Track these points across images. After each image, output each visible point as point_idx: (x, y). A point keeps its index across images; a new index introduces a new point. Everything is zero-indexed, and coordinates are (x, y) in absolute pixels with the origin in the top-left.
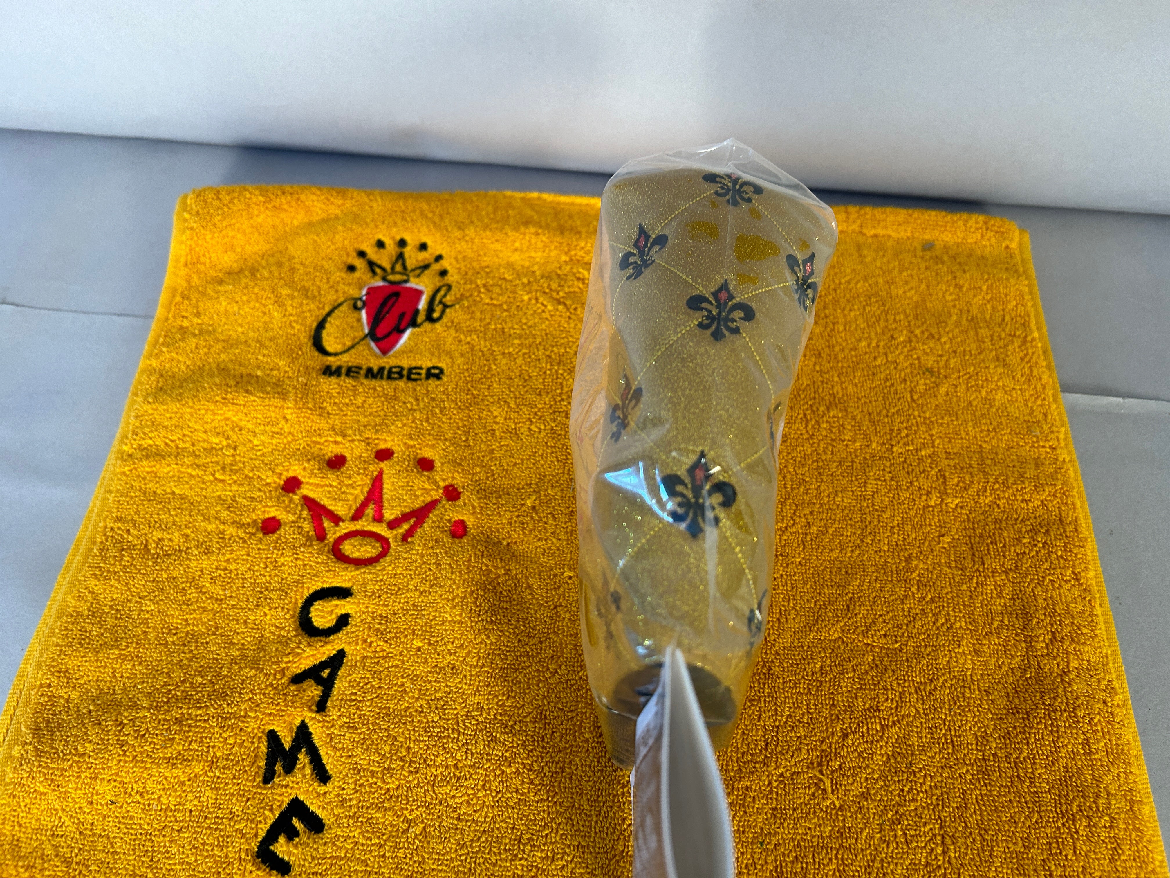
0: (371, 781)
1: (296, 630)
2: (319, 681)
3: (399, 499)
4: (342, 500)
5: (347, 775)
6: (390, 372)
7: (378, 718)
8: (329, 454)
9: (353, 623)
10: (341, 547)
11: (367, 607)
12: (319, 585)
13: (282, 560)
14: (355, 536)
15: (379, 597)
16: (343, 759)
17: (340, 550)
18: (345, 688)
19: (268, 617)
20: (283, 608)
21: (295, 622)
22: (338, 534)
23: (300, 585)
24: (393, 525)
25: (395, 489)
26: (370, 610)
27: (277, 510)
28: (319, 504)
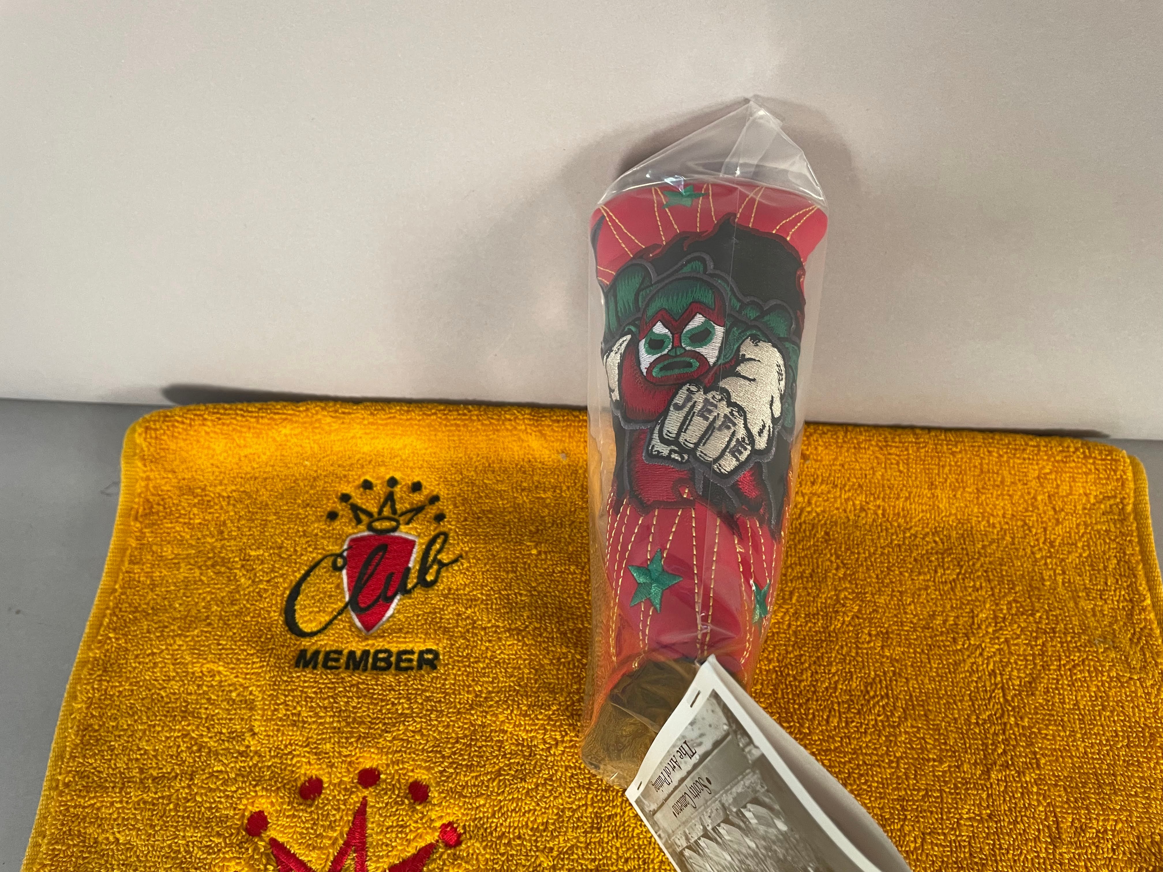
4: (320, 848)
6: (376, 659)
8: (302, 778)
27: (238, 864)
28: (290, 851)
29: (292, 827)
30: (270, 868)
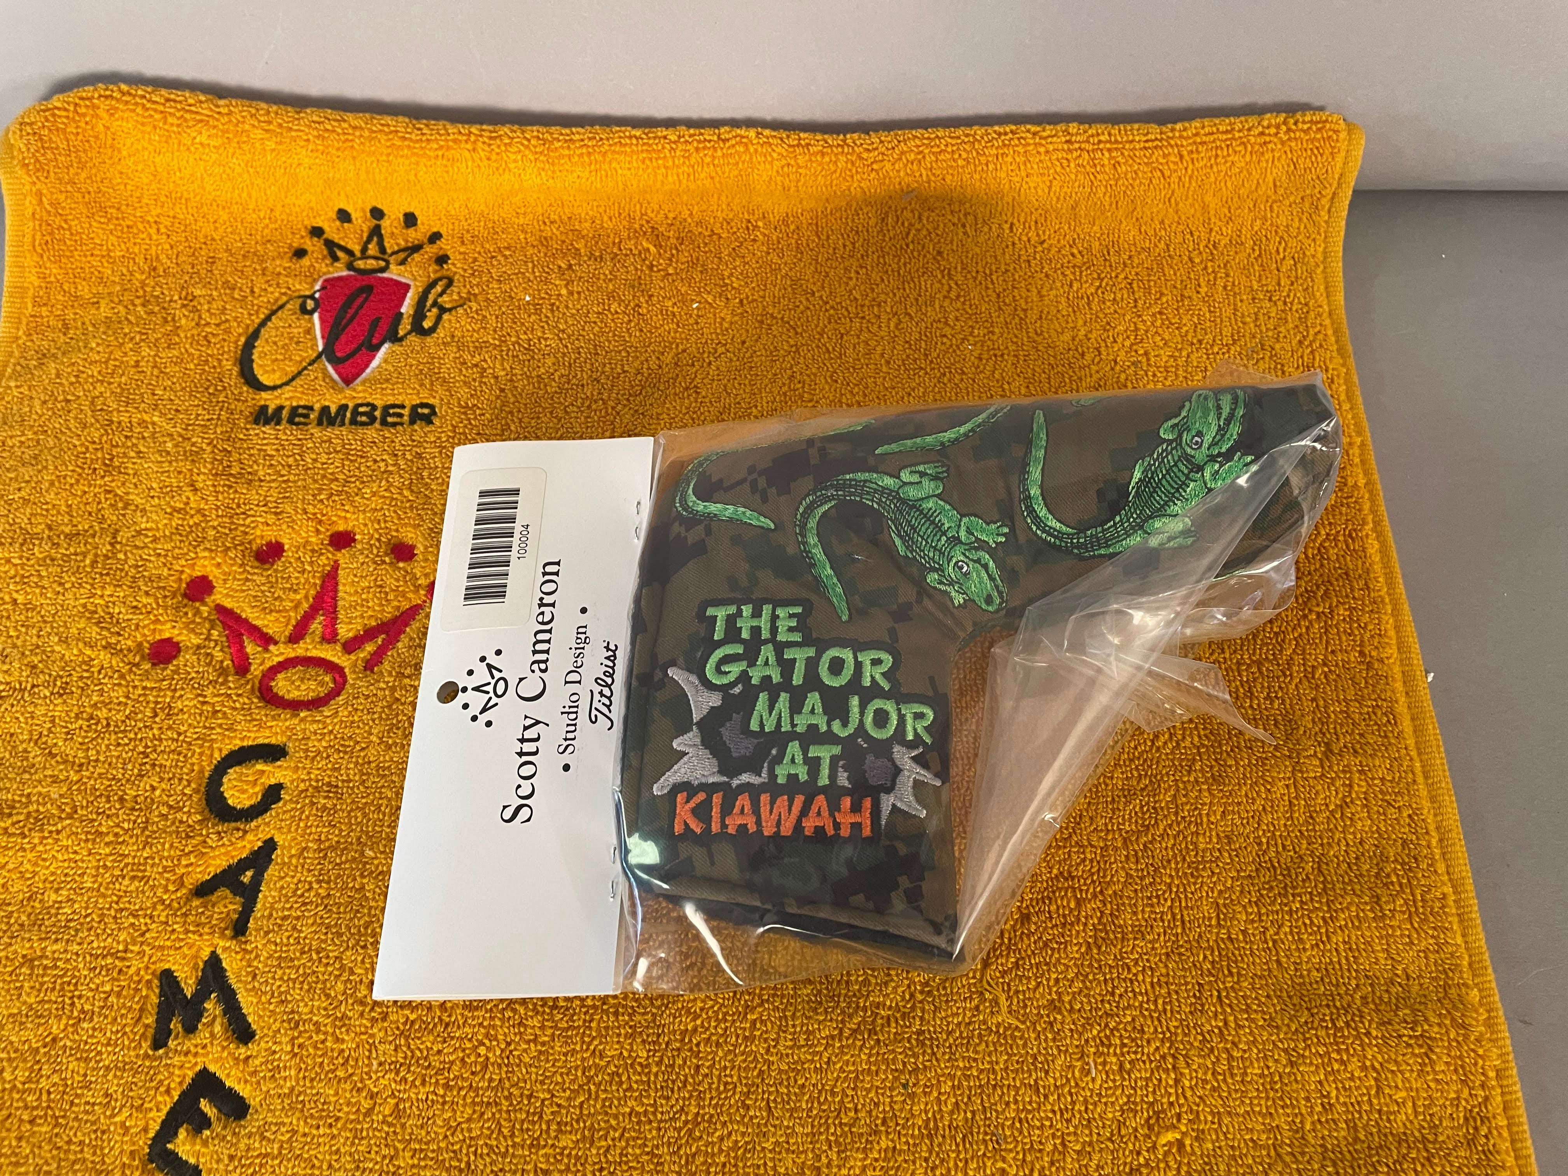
0: (315, 1038)
1: (201, 813)
2: (238, 888)
3: (363, 606)
4: (278, 612)
5: (279, 1030)
6: (356, 412)
7: (325, 941)
8: (258, 541)
9: (287, 798)
10: (273, 684)
11: (309, 773)
12: (238, 743)
13: (179, 705)
14: (294, 667)
15: (328, 756)
16: (272, 1007)
17: (270, 689)
18: (274, 897)
19: (157, 793)
20: (180, 780)
21: (200, 800)
22: (268, 664)
23: (206, 744)
24: (350, 646)
25: (356, 592)
26: (312, 776)
27: (174, 627)
28: (239, 617)
29: (244, 591)
30: (215, 633)
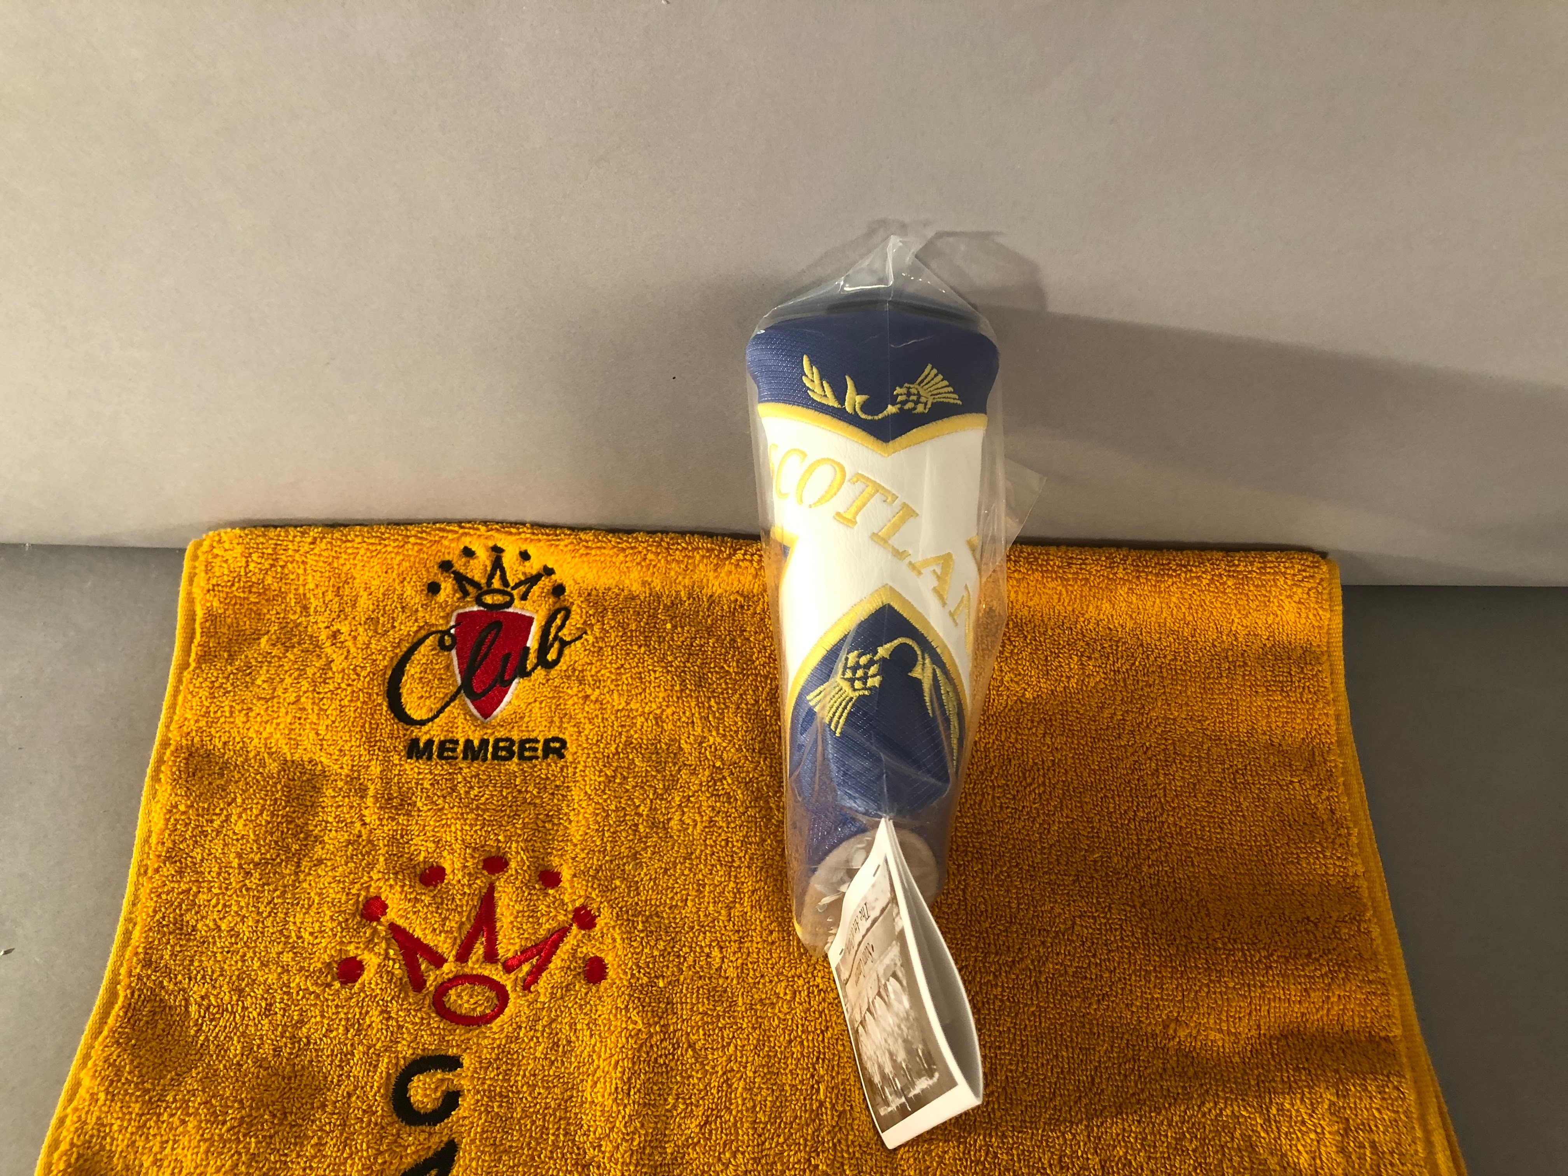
1: (391, 1116)
3: (519, 928)
4: (445, 932)
6: (496, 747)
8: (422, 866)
9: (465, 1104)
10: (445, 999)
11: (483, 1084)
12: (417, 1053)
13: (367, 1020)
14: (463, 984)
15: (498, 1069)
17: (444, 1003)
20: (372, 1087)
21: (388, 1104)
22: (440, 980)
23: (393, 1055)
24: (510, 966)
25: (511, 915)
27: (357, 948)
28: (412, 937)
29: (414, 912)
30: (391, 952)
